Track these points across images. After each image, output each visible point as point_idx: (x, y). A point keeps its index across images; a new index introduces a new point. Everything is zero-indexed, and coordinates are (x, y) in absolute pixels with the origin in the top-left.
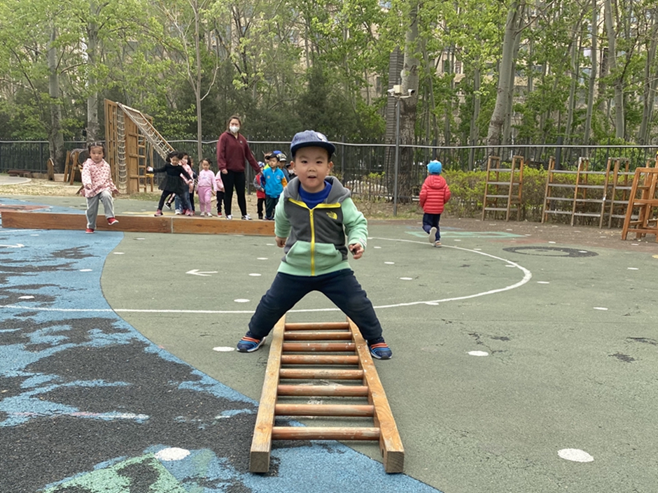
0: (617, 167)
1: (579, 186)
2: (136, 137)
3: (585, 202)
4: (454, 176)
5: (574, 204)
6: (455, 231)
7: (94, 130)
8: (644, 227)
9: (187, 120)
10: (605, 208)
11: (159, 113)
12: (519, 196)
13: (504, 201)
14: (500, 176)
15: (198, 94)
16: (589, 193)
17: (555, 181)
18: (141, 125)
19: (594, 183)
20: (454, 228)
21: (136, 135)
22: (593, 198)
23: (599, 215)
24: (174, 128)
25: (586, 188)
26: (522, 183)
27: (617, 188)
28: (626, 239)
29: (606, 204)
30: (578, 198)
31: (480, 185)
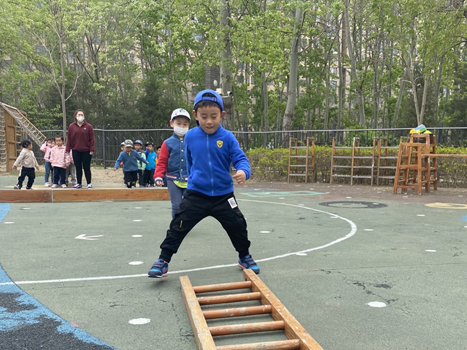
0: (380, 143)
1: (355, 157)
3: (359, 168)
5: (352, 169)
6: (275, 191)
8: (406, 184)
10: (374, 172)
12: (312, 165)
13: (303, 170)
14: (298, 152)
16: (361, 162)
17: (337, 154)
19: (363, 155)
20: (273, 190)
22: (363, 165)
23: (370, 177)
25: (359, 159)
26: (313, 157)
27: (381, 158)
29: (374, 169)
30: (354, 165)
31: (284, 158)
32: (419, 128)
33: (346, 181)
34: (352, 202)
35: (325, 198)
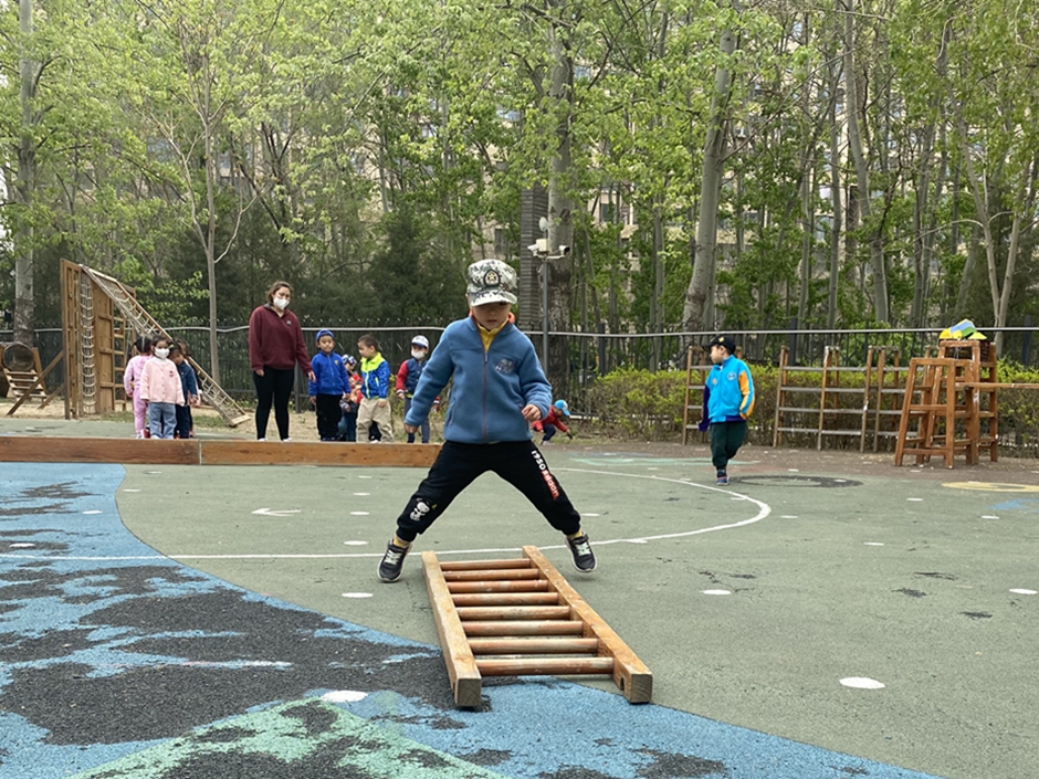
0: (881, 360)
1: (827, 390)
2: (110, 321)
3: (838, 414)
4: (635, 378)
5: (821, 416)
7: (26, 312)
9: (189, 296)
10: (867, 422)
11: (141, 283)
15: (209, 253)
16: (841, 400)
17: (790, 383)
18: (120, 301)
19: (848, 385)
21: (110, 317)
23: (859, 433)
24: (166, 309)
25: (837, 393)
27: (884, 391)
28: (901, 465)
29: (868, 415)
30: (826, 407)
31: (677, 390)
32: (958, 328)
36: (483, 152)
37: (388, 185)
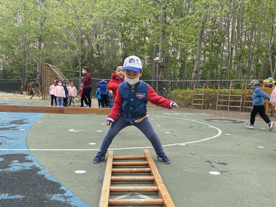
0: (246, 88)
1: (231, 95)
2: (55, 77)
3: (233, 102)
4: (180, 92)
5: (229, 102)
7: (39, 75)
9: (76, 72)
10: (242, 104)
11: (65, 69)
12: (206, 99)
13: (201, 102)
14: (198, 92)
15: (80, 61)
16: (234, 98)
17: (221, 93)
18: (57, 73)
19: (236, 94)
20: (182, 112)
21: (55, 76)
22: (236, 100)
23: (239, 107)
24: (71, 75)
25: (233, 96)
26: (207, 94)
27: (246, 96)
29: (242, 102)
30: (231, 100)
31: (191, 95)
32: (268, 79)
33: (226, 109)
34: (225, 120)
35: (210, 117)
36: (145, 39)
37: (123, 47)
